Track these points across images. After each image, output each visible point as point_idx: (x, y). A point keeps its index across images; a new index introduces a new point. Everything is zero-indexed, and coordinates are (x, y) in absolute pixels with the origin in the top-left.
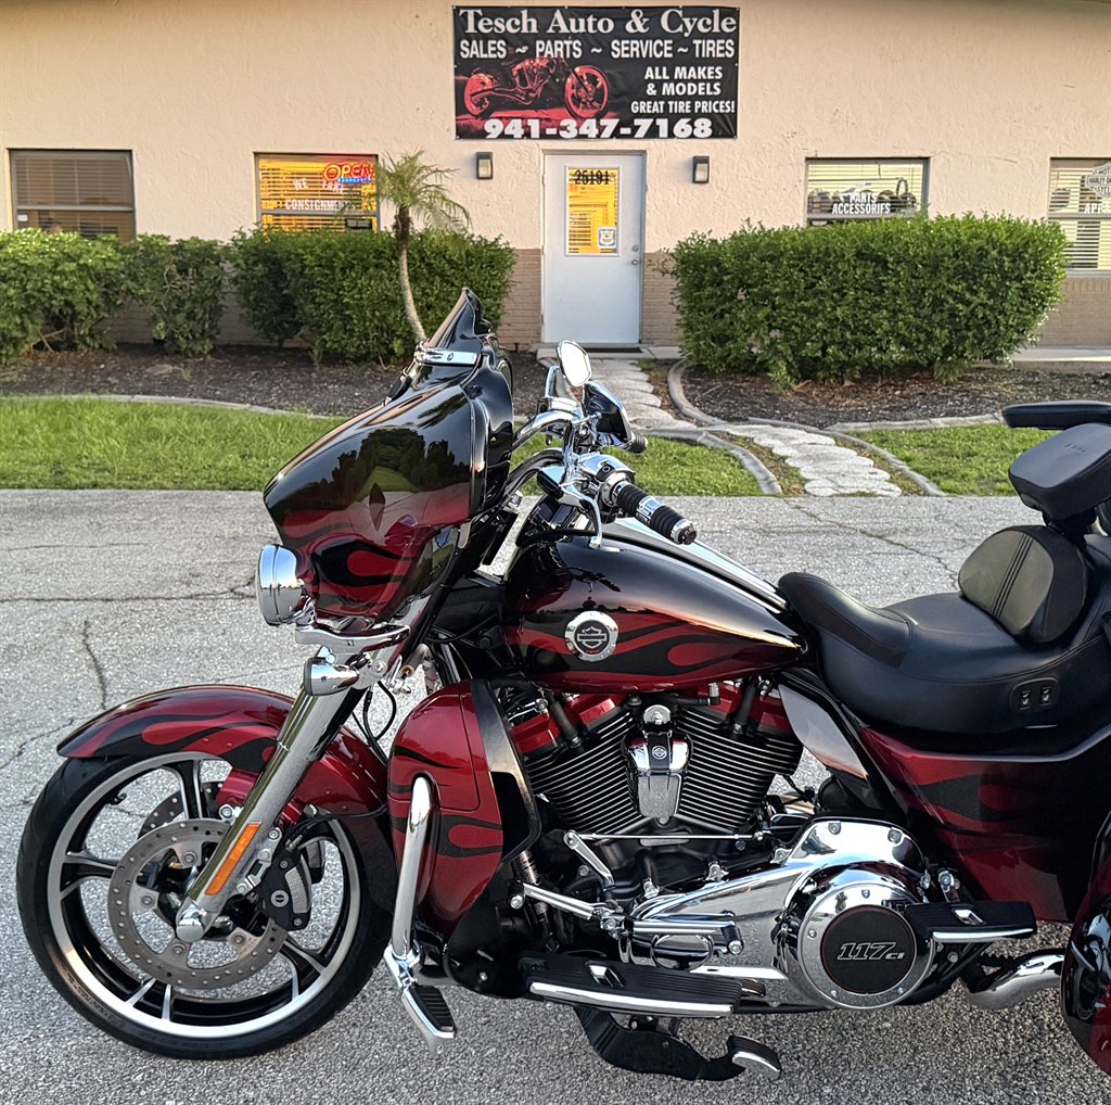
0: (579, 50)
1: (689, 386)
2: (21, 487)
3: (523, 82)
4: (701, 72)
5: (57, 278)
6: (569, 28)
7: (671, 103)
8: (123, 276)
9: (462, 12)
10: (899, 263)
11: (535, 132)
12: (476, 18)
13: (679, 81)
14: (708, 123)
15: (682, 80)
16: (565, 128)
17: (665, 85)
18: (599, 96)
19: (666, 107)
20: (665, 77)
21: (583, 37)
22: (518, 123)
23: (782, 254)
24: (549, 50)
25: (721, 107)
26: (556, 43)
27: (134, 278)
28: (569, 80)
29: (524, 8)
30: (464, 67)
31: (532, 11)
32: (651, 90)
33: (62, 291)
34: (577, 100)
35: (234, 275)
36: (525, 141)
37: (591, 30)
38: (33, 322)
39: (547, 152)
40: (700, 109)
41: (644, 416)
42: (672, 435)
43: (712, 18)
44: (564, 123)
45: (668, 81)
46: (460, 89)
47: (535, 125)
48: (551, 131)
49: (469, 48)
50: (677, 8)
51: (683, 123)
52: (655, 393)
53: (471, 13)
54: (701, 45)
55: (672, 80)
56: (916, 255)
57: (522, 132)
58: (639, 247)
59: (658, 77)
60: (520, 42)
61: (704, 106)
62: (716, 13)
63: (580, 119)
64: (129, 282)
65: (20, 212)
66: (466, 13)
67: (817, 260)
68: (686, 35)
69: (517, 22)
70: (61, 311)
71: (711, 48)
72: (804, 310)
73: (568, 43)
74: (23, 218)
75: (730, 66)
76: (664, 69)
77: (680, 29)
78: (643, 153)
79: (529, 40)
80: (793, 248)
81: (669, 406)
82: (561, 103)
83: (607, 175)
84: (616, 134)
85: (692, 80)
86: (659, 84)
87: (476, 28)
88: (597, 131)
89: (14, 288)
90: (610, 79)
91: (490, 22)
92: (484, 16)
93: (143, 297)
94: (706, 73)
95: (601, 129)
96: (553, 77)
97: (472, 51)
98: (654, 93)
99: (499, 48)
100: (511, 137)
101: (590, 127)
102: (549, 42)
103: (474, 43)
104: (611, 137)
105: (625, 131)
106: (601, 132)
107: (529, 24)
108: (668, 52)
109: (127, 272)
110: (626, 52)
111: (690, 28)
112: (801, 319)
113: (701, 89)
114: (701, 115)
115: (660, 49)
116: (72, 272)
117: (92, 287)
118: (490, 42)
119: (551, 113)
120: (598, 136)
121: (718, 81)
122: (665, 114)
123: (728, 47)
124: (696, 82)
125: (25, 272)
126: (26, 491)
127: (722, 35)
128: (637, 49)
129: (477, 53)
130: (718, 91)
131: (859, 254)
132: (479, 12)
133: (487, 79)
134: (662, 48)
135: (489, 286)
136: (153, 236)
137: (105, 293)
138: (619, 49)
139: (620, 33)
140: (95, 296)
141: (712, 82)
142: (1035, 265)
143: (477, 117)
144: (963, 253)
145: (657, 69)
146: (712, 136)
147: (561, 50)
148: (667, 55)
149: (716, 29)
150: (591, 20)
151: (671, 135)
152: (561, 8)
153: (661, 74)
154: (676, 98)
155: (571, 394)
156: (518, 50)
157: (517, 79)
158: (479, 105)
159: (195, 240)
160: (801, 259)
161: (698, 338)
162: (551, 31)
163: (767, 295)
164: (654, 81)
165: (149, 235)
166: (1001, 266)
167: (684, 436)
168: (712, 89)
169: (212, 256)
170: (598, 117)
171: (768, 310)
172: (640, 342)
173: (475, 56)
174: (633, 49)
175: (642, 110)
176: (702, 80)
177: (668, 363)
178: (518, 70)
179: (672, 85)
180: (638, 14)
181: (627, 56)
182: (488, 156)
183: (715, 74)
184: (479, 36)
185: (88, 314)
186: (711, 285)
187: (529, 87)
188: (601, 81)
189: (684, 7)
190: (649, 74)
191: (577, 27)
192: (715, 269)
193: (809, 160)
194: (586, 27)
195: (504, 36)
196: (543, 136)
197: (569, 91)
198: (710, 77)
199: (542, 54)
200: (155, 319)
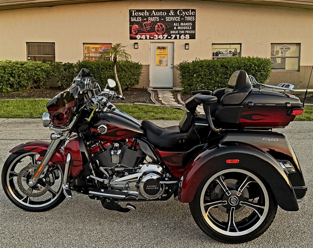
0: (158, 19)
1: (182, 96)
2: (23, 118)
3: (145, 26)
4: (187, 24)
5: (36, 72)
6: (156, 14)
7: (180, 31)
8: (51, 71)
9: (131, 11)
10: (231, 68)
11: (148, 38)
12: (135, 12)
13: (182, 26)
14: (189, 35)
15: (183, 26)
16: (155, 37)
17: (178, 27)
18: (163, 29)
19: (179, 32)
20: (178, 25)
21: (159, 16)
22: (144, 36)
23: (203, 66)
24: (151, 19)
25: (192, 32)
26: (153, 18)
27: (54, 72)
28: (156, 26)
29: (146, 10)
30: (131, 23)
31: (148, 11)
32: (175, 28)
33: (37, 75)
34: (158, 31)
35: (77, 71)
36: (146, 40)
37: (161, 15)
38: (30, 82)
39: (151, 42)
40: (187, 32)
41: (170, 103)
42: (175, 107)
43: (189, 12)
44: (155, 36)
45: (179, 26)
46: (131, 28)
47: (148, 36)
48: (152, 38)
49: (133, 19)
50: (181, 9)
51: (183, 36)
52: (174, 98)
53: (133, 11)
54: (187, 18)
55: (180, 26)
56: (235, 66)
57: (145, 38)
58: (173, 64)
59: (177, 25)
60: (145, 18)
61: (188, 32)
62: (190, 10)
63: (159, 35)
64: (53, 73)
65: (28, 57)
66: (132, 11)
67: (212, 67)
68: (183, 16)
69: (144, 13)
70: (36, 79)
71: (189, 19)
72: (209, 79)
73: (156, 18)
74: (29, 58)
75: (194, 23)
76: (178, 23)
77: (182, 14)
78: (173, 43)
79: (147, 17)
80: (206, 64)
81: (177, 101)
82: (154, 31)
83: (165, 48)
84: (167, 38)
85: (185, 26)
86: (177, 27)
87: (135, 14)
88: (162, 38)
89: (26, 74)
90: (166, 26)
91: (138, 13)
92: (136, 12)
93: (55, 76)
94: (188, 24)
95: (164, 37)
96: (152, 25)
97: (133, 20)
98: (176, 29)
99: (140, 19)
100: (142, 39)
101: (161, 37)
102: (151, 18)
103: (134, 18)
104: (166, 39)
105: (169, 37)
106: (163, 38)
107: (147, 13)
108: (179, 19)
109: (52, 70)
110: (169, 20)
111: (184, 14)
112: (208, 81)
113: (187, 28)
114: (187, 34)
115: (177, 19)
116: (39, 70)
117: (44, 74)
118: (138, 18)
119: (152, 33)
120: (163, 39)
121: (191, 26)
122: (179, 34)
123: (193, 18)
124: (186, 26)
125: (28, 70)
126: (23, 119)
127: (192, 16)
128: (172, 19)
129: (135, 20)
130: (191, 28)
131: (222, 66)
132: (135, 11)
133: (137, 26)
134: (178, 19)
135: (136, 73)
136: (59, 62)
137: (47, 75)
138: (168, 19)
139: (168, 15)
140: (45, 76)
141: (190, 26)
142: (263, 68)
143: (135, 34)
144: (246, 66)
145: (176, 23)
146: (190, 39)
147: (154, 19)
148: (179, 20)
149: (190, 14)
150: (161, 12)
151: (180, 38)
152: (154, 10)
153: (177, 24)
154: (181, 30)
155: (154, 98)
156: (144, 19)
157: (144, 26)
158: (135, 32)
159: (68, 63)
160: (208, 67)
161: (185, 86)
162: (152, 15)
163: (200, 75)
164: (176, 26)
165: (58, 62)
166: (255, 69)
167: (178, 108)
168: (189, 28)
169: (72, 67)
170: (163, 34)
171: (201, 79)
172: (173, 86)
173: (134, 21)
174: (171, 19)
175: (173, 33)
176: (187, 26)
177: (178, 91)
178: (144, 24)
179: (180, 27)
180: (172, 11)
181: (170, 20)
182: (137, 43)
183: (190, 24)
184: (135, 16)
185: (43, 80)
186: (187, 73)
187: (147, 27)
188: (163, 26)
189: (183, 9)
190: (175, 24)
191: (158, 14)
192: (188, 69)
193: (213, 44)
194: (160, 14)
195: (141, 16)
196: (150, 39)
197: (156, 29)
198: (189, 25)
199: (150, 20)
200: (58, 81)
